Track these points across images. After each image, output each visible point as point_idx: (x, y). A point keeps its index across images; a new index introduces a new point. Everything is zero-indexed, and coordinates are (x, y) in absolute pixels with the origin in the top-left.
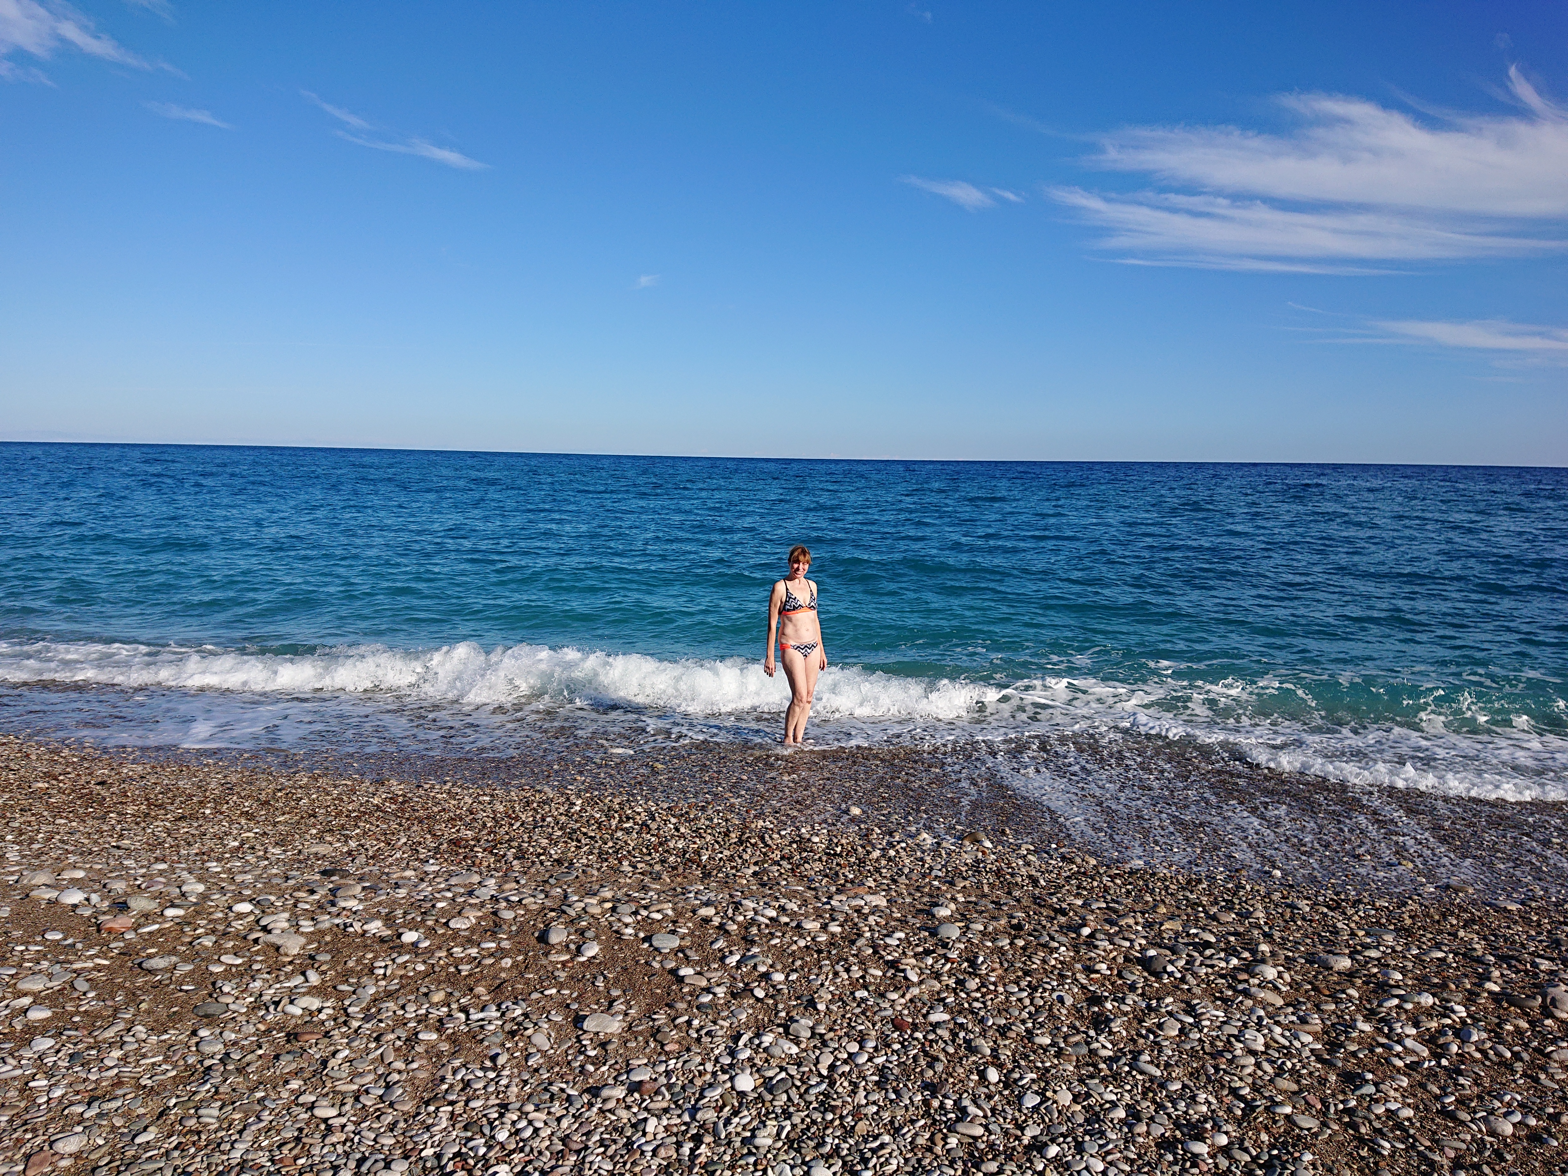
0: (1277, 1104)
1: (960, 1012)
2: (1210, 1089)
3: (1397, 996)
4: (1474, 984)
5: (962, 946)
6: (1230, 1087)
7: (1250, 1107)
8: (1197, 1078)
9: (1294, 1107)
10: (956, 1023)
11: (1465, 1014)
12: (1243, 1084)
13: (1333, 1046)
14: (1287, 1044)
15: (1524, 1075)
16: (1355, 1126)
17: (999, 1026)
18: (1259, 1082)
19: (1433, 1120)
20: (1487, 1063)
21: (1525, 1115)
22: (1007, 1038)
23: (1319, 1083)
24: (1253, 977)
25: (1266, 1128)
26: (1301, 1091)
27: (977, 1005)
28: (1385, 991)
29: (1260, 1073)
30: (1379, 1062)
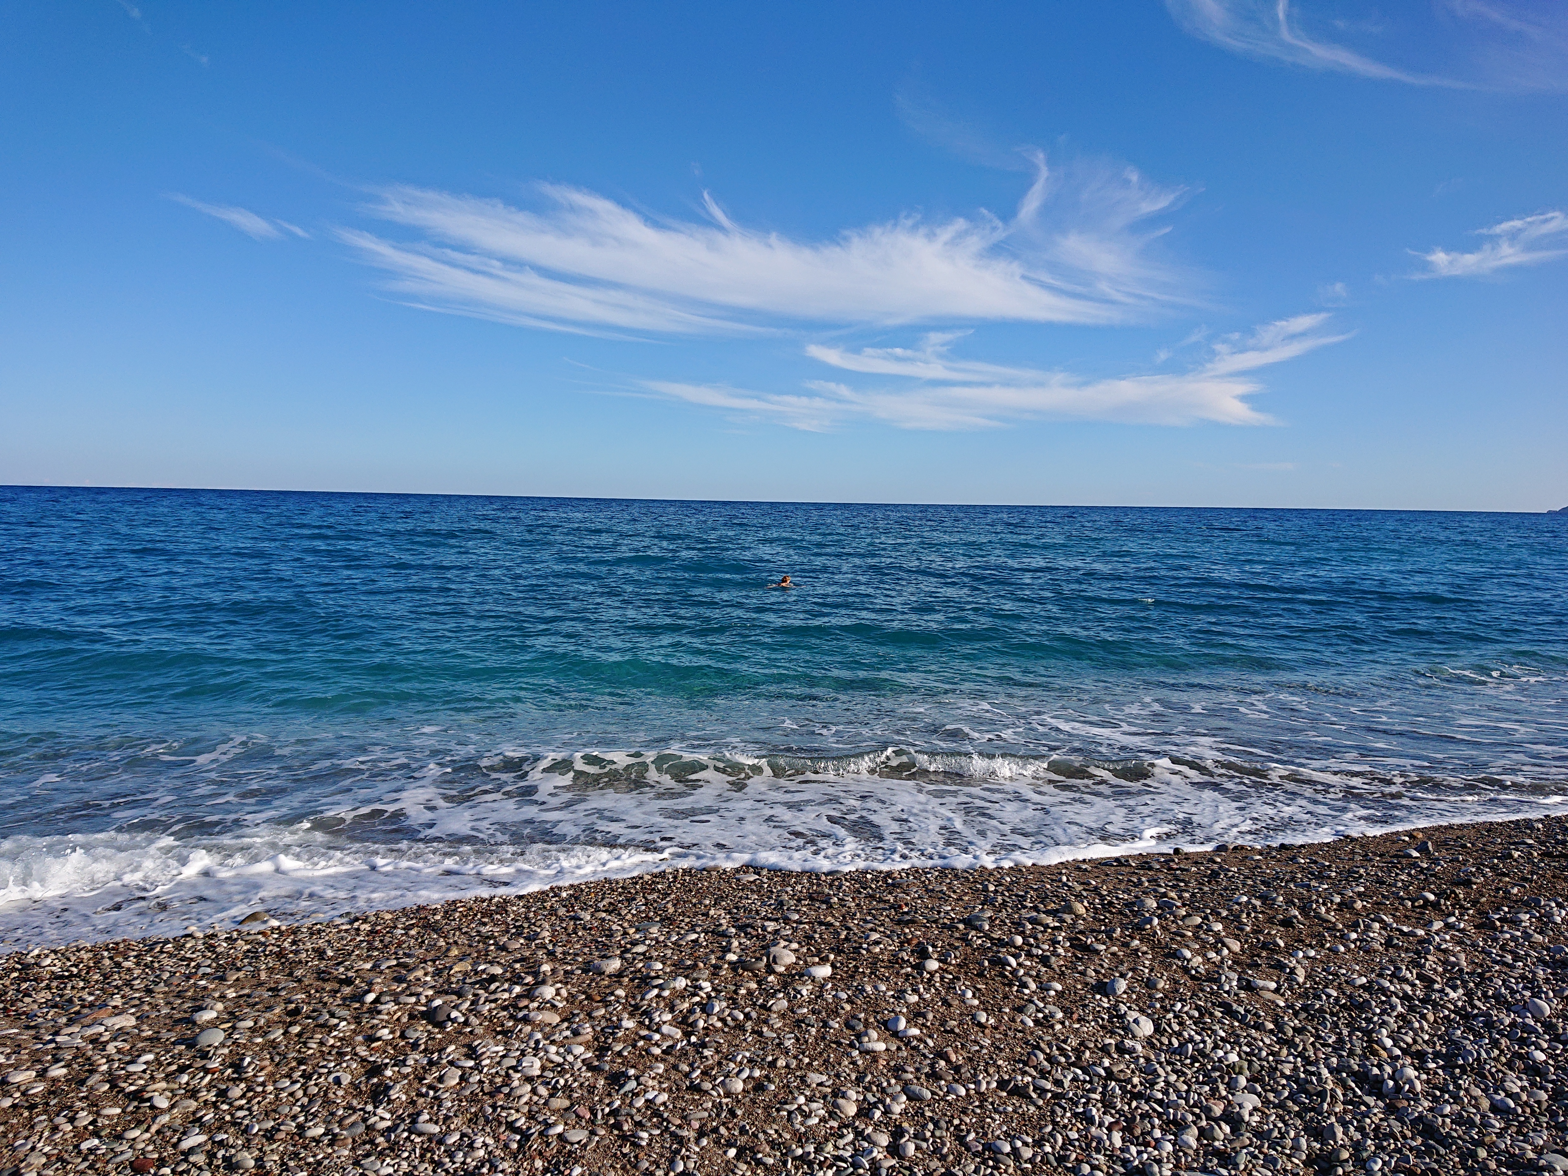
0: (549, 1126)
1: (219, 1129)
2: (488, 1130)
3: (656, 987)
4: (718, 958)
5: (226, 1051)
6: (507, 1122)
7: (525, 1136)
8: (475, 1123)
9: (566, 1124)
10: (214, 1142)
11: (710, 989)
12: (518, 1116)
13: (602, 1050)
14: (562, 1060)
15: (753, 1032)
16: (618, 1126)
17: (267, 1130)
18: (535, 1108)
19: (683, 1097)
20: (726, 1030)
21: (752, 1069)
22: (275, 1142)
23: (589, 1091)
24: (533, 1001)
25: (540, 1154)
26: (572, 1105)
27: (241, 1114)
28: (647, 984)
29: (535, 1098)
30: (640, 1054)
